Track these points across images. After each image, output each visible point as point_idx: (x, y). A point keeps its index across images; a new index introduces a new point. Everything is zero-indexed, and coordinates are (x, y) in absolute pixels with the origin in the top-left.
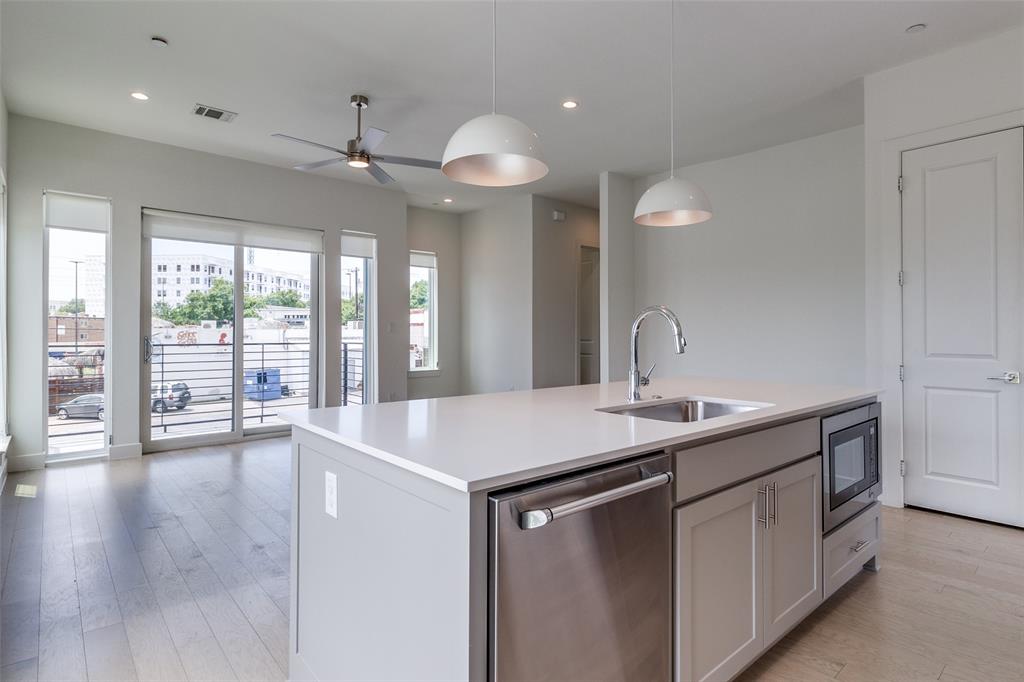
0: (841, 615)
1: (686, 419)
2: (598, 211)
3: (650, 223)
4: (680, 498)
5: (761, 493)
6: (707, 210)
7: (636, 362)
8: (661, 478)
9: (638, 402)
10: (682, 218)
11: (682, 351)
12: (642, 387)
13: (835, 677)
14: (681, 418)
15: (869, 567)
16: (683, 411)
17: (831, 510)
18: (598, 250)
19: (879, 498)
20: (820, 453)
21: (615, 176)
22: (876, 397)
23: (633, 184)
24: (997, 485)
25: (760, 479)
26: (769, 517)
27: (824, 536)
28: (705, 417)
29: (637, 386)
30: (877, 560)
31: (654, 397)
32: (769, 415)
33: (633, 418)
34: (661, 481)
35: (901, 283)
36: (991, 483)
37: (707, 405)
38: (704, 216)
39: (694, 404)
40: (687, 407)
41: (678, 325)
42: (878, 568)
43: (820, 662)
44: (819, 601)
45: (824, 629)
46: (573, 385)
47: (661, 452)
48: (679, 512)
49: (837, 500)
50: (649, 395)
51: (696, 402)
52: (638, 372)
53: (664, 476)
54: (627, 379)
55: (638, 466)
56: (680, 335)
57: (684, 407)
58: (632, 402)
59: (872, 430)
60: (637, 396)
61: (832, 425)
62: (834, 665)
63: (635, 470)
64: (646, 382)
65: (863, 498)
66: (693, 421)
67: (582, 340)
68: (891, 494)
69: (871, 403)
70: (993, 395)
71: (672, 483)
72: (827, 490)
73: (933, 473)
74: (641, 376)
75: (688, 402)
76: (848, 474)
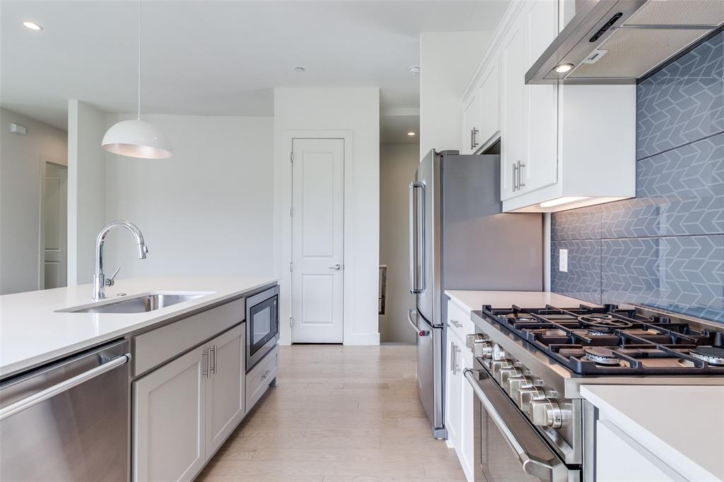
0: (255, 420)
1: (148, 309)
2: (67, 132)
3: (116, 151)
4: (137, 373)
5: (205, 354)
6: (169, 150)
7: (101, 267)
8: (120, 360)
9: (103, 300)
10: (147, 152)
11: (144, 257)
12: (107, 288)
13: (251, 460)
14: (144, 309)
15: (272, 385)
16: (146, 304)
17: (251, 356)
18: (66, 167)
19: (278, 342)
20: (245, 321)
21: (85, 106)
22: (277, 282)
23: (104, 116)
24: (331, 323)
25: (205, 345)
26: (210, 370)
27: (246, 373)
28: (165, 305)
29: (102, 285)
30: (277, 380)
31: (118, 295)
32: (212, 299)
33: (97, 314)
34: (120, 362)
35: (292, 214)
36: (328, 323)
37: (166, 297)
38: (167, 154)
39: (155, 297)
40: (149, 300)
41: (141, 236)
42: (276, 384)
43: (242, 454)
44: (243, 416)
45: (246, 432)
46: (37, 290)
47: (122, 338)
48: (137, 384)
49: (254, 348)
50: (112, 294)
51: (157, 296)
52: (102, 276)
53: (124, 357)
54: (92, 282)
55: (98, 354)
56: (142, 244)
57: (147, 300)
58: (97, 300)
59: (275, 303)
60: (101, 295)
61: (252, 302)
62: (251, 453)
63: (95, 358)
64: (111, 283)
65: (269, 344)
66: (154, 309)
67: (46, 249)
68: (284, 338)
69: (275, 286)
70: (331, 276)
71: (131, 362)
72: (249, 344)
73: (305, 322)
74: (106, 278)
75: (150, 296)
76: (261, 331)
